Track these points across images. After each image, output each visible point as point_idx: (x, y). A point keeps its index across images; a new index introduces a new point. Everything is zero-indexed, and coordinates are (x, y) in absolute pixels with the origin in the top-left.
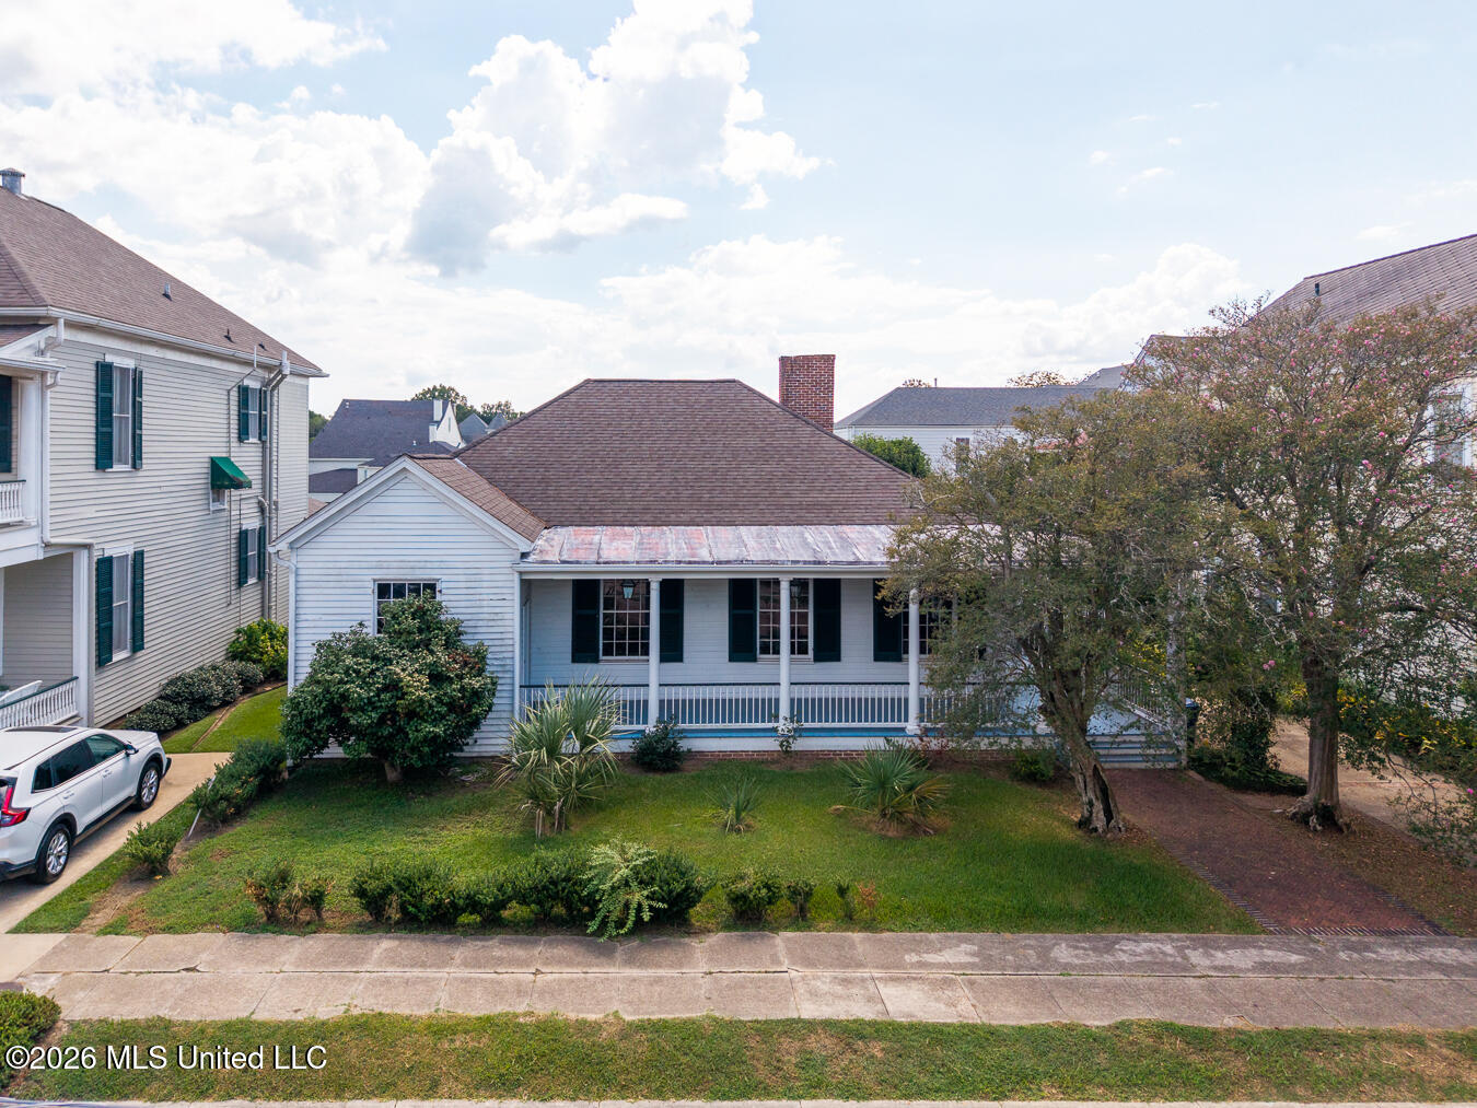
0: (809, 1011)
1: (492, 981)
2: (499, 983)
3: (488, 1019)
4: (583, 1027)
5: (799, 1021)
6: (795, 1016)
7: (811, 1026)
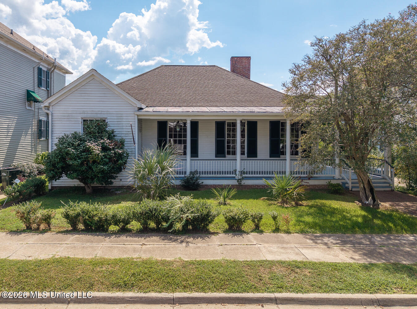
0: (270, 257)
1: (122, 247)
2: (125, 248)
3: (121, 260)
4: (164, 263)
5: (266, 261)
6: (265, 259)
7: (272, 263)
